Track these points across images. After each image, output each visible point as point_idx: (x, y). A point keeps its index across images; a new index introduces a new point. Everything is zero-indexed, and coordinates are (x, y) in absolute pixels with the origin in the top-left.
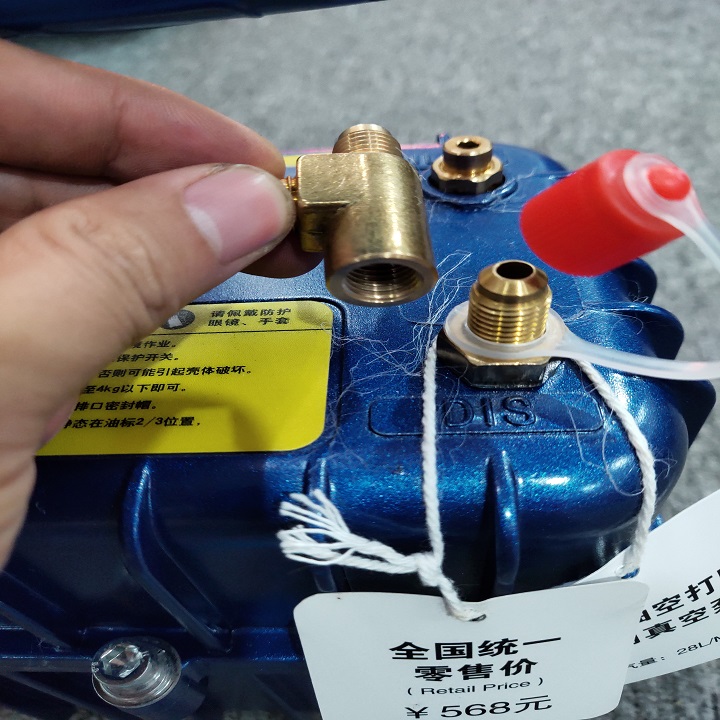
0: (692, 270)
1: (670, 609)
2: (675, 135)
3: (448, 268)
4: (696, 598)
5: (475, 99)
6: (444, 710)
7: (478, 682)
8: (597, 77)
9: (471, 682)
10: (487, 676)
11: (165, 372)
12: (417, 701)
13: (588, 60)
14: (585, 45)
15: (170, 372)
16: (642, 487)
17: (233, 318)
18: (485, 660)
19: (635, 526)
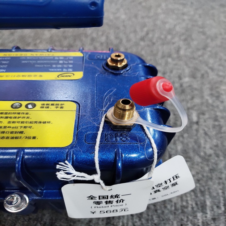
0: (182, 81)
1: (160, 186)
2: (183, 37)
3: (110, 93)
4: (166, 183)
5: (124, 21)
6: (100, 212)
7: (110, 205)
8: (162, 16)
9: (108, 205)
10: (112, 203)
11: (28, 122)
12: (93, 210)
13: (159, 11)
14: (159, 6)
15: (29, 123)
16: (154, 157)
17: (47, 106)
18: (112, 200)
19: (151, 167)
